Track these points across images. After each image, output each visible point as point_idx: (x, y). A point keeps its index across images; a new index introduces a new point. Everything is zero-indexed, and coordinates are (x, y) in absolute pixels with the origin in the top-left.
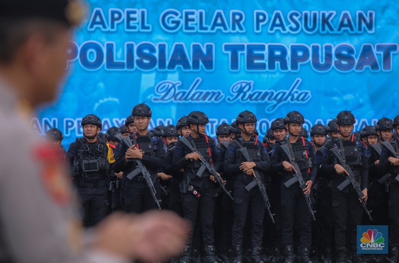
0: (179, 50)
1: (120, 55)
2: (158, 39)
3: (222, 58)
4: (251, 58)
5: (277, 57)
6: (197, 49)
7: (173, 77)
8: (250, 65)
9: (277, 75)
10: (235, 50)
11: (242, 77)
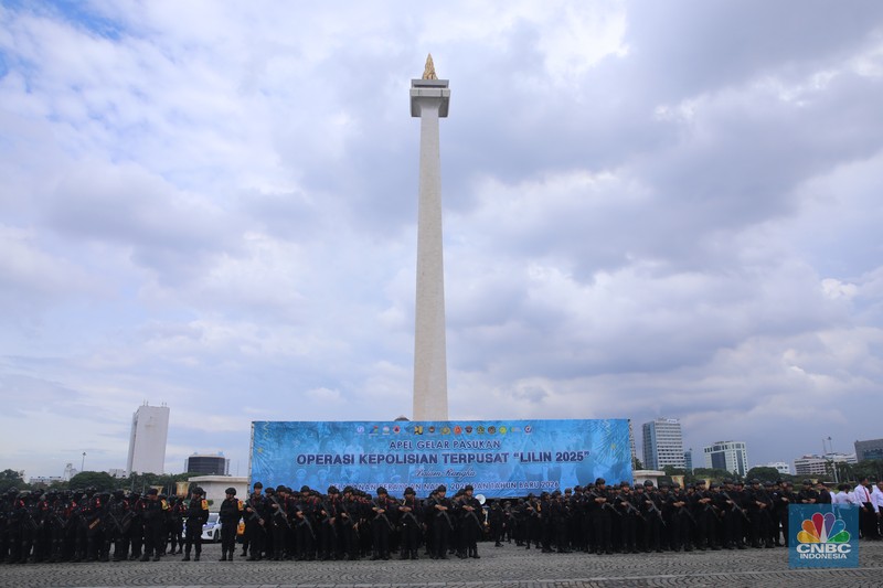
0: (424, 456)
1: (401, 459)
2: (416, 452)
3: (441, 459)
4: (452, 459)
5: (462, 459)
6: (431, 456)
7: (422, 467)
8: (452, 461)
9: (462, 465)
10: (446, 456)
11: (449, 466)
